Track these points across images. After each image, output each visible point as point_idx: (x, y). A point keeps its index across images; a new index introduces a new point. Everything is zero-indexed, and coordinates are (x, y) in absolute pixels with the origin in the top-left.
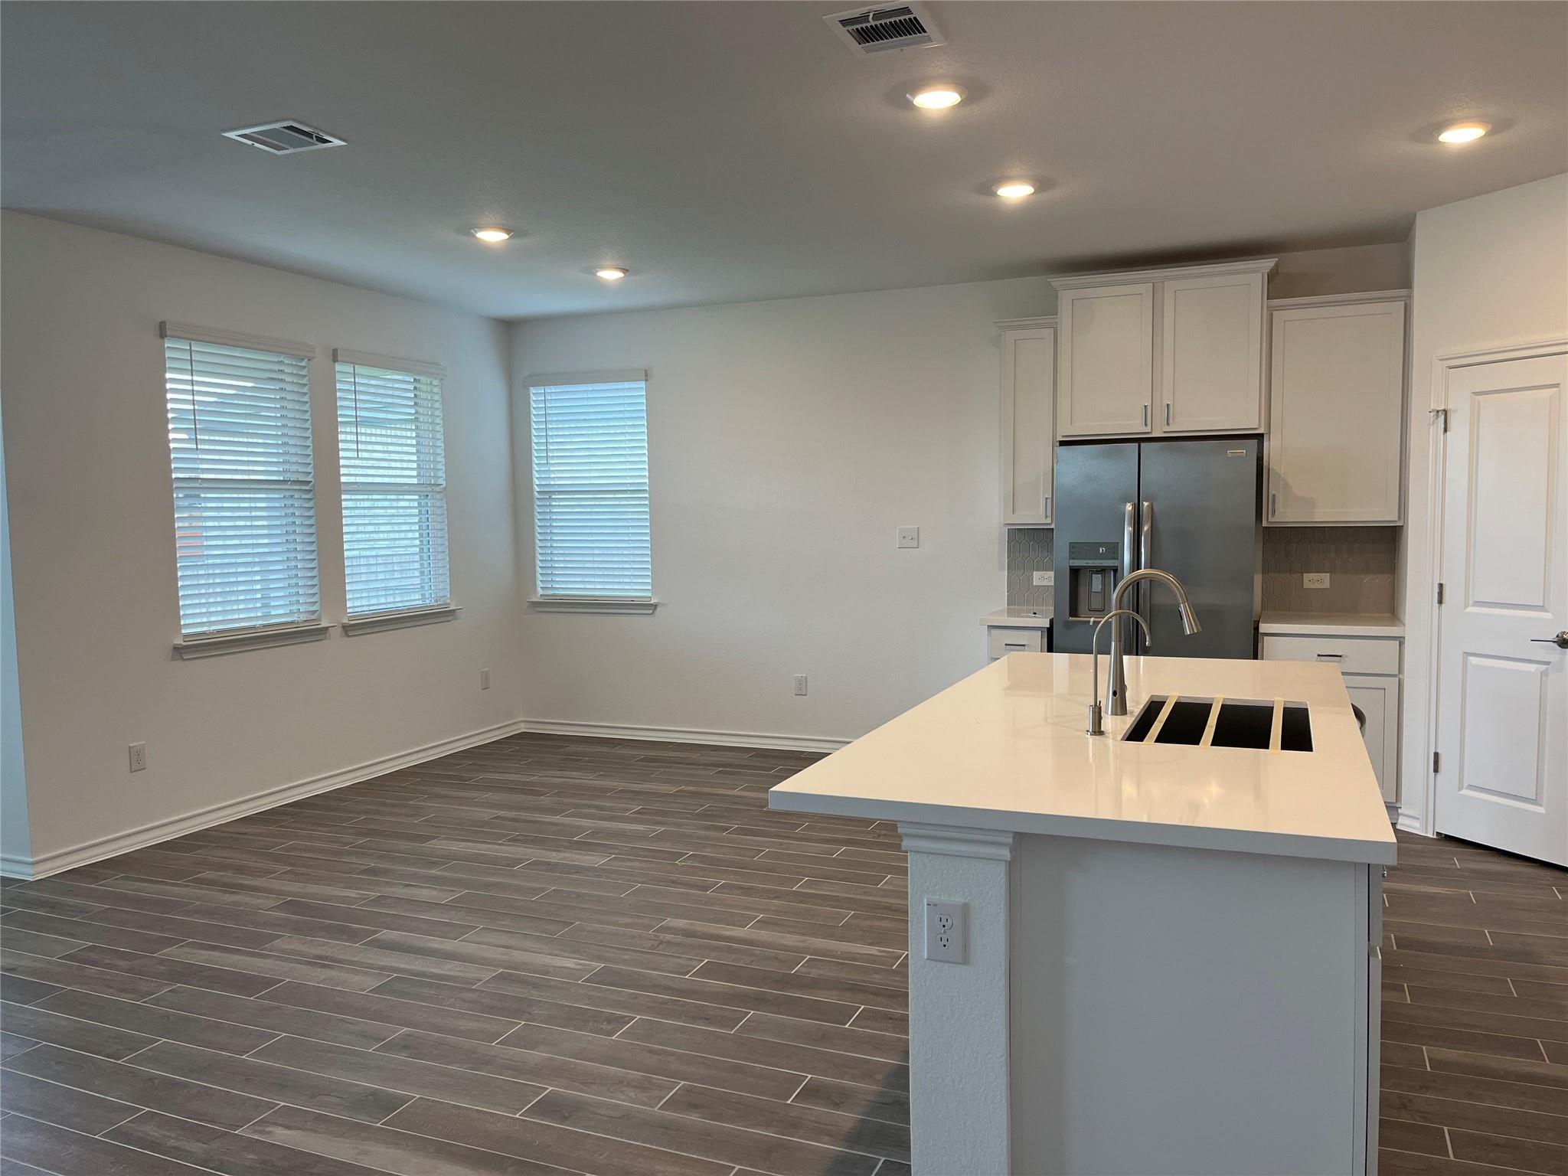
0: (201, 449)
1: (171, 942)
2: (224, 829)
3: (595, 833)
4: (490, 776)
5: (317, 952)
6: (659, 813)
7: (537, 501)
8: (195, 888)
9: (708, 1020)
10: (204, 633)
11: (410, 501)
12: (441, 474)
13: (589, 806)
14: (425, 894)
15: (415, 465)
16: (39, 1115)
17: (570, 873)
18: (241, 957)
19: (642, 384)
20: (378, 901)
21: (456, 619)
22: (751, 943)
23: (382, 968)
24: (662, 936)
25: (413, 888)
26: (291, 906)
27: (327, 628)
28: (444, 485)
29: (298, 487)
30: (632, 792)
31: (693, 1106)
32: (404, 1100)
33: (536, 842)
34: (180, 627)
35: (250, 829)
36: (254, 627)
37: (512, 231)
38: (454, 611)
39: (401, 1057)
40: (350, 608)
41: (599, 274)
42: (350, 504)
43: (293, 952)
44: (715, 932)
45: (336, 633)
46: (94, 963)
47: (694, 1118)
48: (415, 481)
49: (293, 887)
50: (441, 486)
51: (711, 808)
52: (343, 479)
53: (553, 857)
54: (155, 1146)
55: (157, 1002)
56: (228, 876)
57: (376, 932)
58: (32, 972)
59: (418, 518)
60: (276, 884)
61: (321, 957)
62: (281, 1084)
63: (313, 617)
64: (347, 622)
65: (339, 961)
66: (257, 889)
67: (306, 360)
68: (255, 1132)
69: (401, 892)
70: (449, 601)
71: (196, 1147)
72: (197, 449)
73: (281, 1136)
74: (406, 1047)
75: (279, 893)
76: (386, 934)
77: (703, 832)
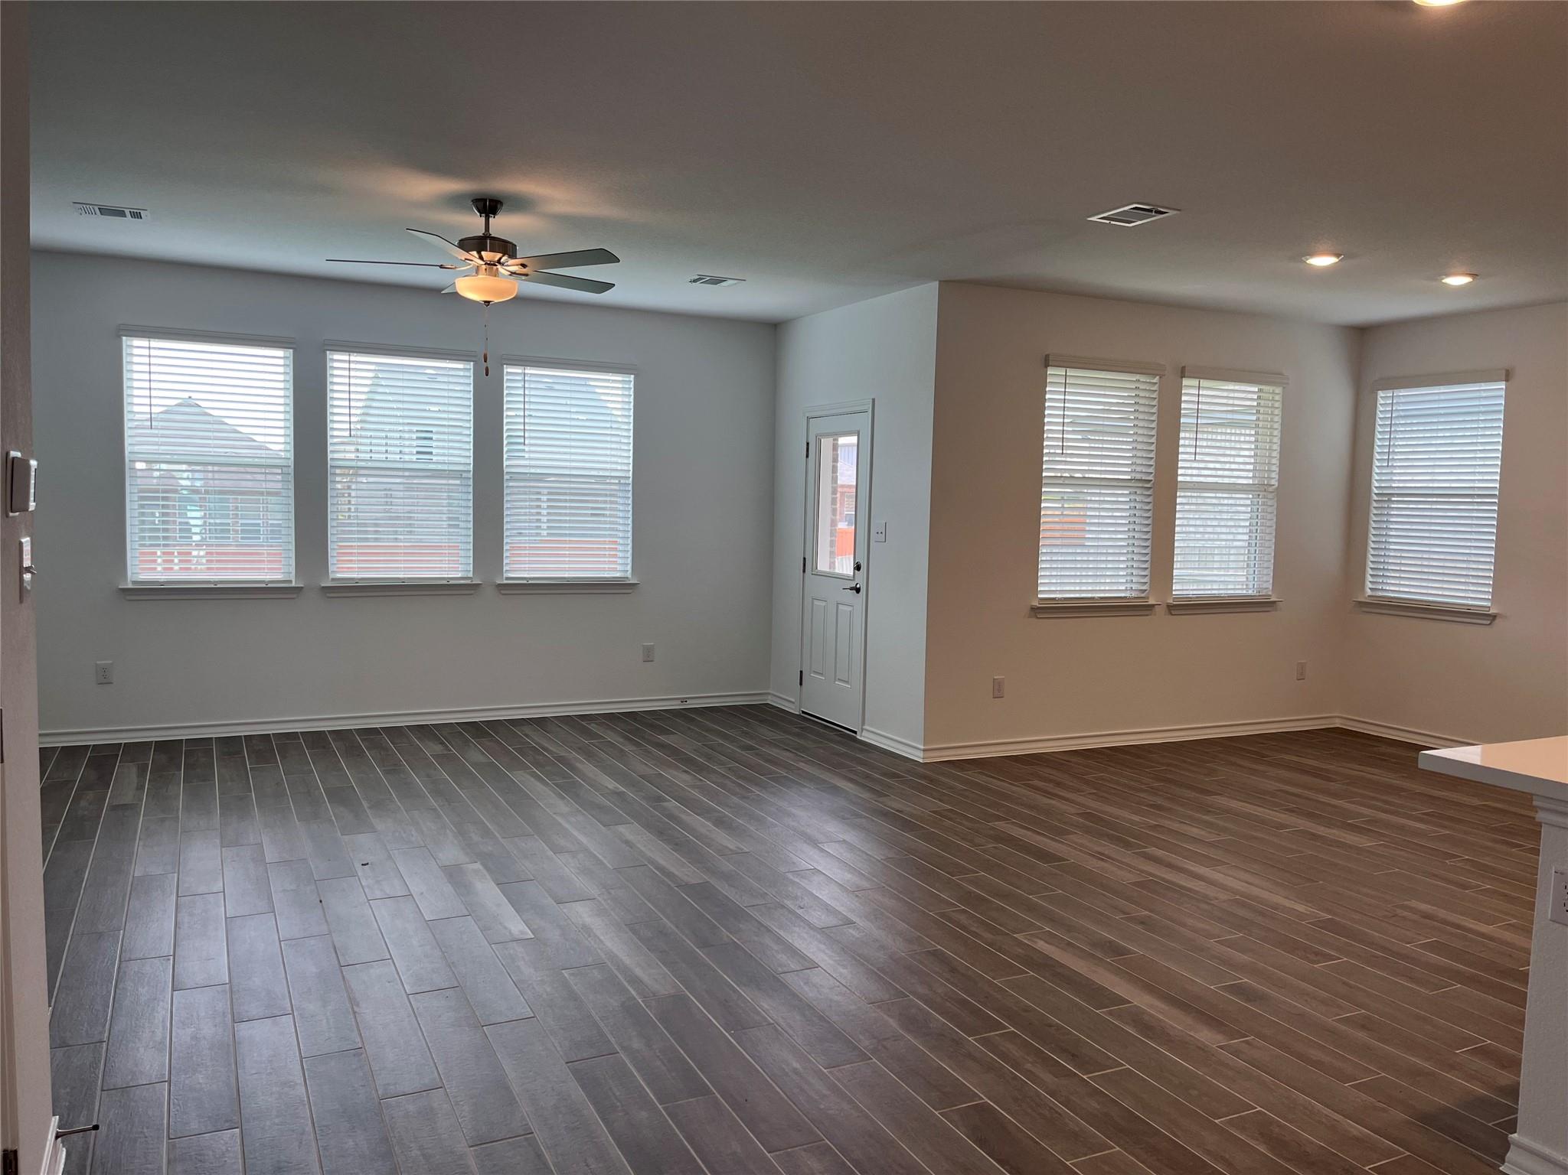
0: (1066, 454)
1: (999, 818)
2: (1056, 756)
3: (1374, 821)
4: (1287, 757)
5: (1099, 849)
6: (1451, 819)
7: (1374, 502)
8: (1025, 789)
9: (1412, 979)
10: (1054, 599)
11: (1245, 500)
12: (1275, 475)
13: (1377, 800)
14: (1195, 831)
15: (1251, 467)
16: (900, 892)
17: (1331, 846)
18: (1045, 839)
19: (1502, 385)
20: (1155, 827)
21: (1276, 610)
22: (1491, 939)
23: (1142, 871)
24: (1399, 911)
25: (1185, 825)
26: (1088, 816)
27: (1153, 606)
28: (1277, 485)
29: (1140, 485)
30: (1430, 796)
31: (1363, 1027)
32: (1129, 952)
33: (1310, 816)
34: (1037, 592)
35: (1074, 759)
36: (1093, 598)
37: (1341, 255)
38: (1274, 602)
39: (1139, 928)
40: (1175, 590)
41: (1443, 281)
42: (1184, 500)
43: (1081, 845)
44: (1457, 921)
45: (1160, 611)
46: (949, 819)
47: (1361, 1035)
48: (1251, 482)
49: (1094, 805)
50: (1274, 487)
51: (1512, 826)
52: (1180, 479)
53: (1322, 830)
54: (963, 928)
55: (984, 851)
56: (1050, 787)
57: (1146, 847)
58: (911, 816)
59: (1249, 515)
60: (1081, 799)
61: (1099, 853)
62: (1052, 919)
63: (1143, 595)
64: (1171, 602)
65: (1113, 859)
66: (1067, 799)
67: (1158, 377)
68: (1026, 938)
69: (1175, 826)
70: (1270, 593)
71: (988, 935)
72: (1062, 453)
73: (1041, 945)
74: (1142, 923)
75: (1083, 805)
76: (1152, 850)
77: (1490, 844)
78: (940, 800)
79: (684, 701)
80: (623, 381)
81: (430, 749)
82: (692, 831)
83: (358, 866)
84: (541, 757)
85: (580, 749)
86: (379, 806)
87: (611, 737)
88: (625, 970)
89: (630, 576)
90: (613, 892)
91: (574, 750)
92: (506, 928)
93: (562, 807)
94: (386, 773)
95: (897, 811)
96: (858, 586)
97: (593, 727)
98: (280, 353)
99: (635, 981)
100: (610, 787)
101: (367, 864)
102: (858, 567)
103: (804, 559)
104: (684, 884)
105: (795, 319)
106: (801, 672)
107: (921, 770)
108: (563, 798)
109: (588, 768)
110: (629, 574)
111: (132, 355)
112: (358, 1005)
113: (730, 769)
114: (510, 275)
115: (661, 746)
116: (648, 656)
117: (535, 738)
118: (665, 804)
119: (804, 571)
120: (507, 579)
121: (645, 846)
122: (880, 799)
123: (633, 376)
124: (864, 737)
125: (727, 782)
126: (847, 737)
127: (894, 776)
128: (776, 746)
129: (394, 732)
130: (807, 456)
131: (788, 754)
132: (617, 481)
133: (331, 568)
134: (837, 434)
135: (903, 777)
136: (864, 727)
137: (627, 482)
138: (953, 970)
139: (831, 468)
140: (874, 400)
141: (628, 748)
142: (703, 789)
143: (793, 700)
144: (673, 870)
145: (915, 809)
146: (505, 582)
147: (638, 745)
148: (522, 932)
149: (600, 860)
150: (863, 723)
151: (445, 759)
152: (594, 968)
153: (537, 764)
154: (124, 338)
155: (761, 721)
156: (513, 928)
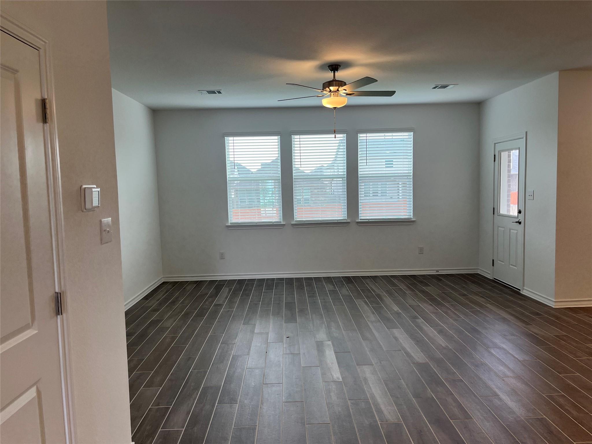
16: (528, 381)
46: (565, 341)
54: (561, 406)
78: (561, 330)
79: (437, 271)
80: (409, 135)
81: (328, 287)
82: (427, 335)
83: (285, 337)
84: (370, 294)
85: (387, 291)
86: (302, 311)
87: (402, 287)
88: (377, 405)
89: (412, 218)
90: (382, 362)
91: (385, 292)
92: (331, 375)
93: (373, 318)
94: (309, 297)
95: (535, 333)
96: (520, 221)
97: (395, 281)
98: (276, 137)
99: (380, 411)
100: (395, 310)
101: (289, 337)
102: (520, 212)
103: (494, 208)
104: (416, 362)
105: (487, 100)
106: (493, 260)
107: (552, 312)
108: (373, 313)
109: (388, 300)
110: (412, 217)
111: (229, 143)
112: (263, 404)
113: (452, 305)
114: (346, 95)
115: (423, 292)
116: (421, 251)
117: (371, 285)
118: (417, 320)
119: (494, 214)
120: (360, 219)
121: (403, 341)
122: (528, 326)
123: (412, 133)
124: (524, 292)
125: (449, 312)
126: (516, 292)
127: (538, 314)
128: (477, 295)
129: (318, 279)
130: (495, 161)
131: (483, 299)
132: (406, 178)
133: (295, 217)
134: (509, 150)
135: (543, 315)
136: (524, 288)
137: (411, 178)
138: (551, 432)
139: (507, 166)
140: (526, 132)
141: (408, 292)
142: (436, 314)
143: (490, 273)
144: (412, 354)
145: (546, 333)
146: (360, 221)
147: (413, 290)
148: (338, 378)
149: (381, 345)
150: (524, 286)
151: (333, 292)
152: (362, 402)
153: (368, 297)
154: (226, 137)
155: (473, 282)
156: (334, 375)
